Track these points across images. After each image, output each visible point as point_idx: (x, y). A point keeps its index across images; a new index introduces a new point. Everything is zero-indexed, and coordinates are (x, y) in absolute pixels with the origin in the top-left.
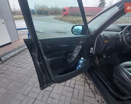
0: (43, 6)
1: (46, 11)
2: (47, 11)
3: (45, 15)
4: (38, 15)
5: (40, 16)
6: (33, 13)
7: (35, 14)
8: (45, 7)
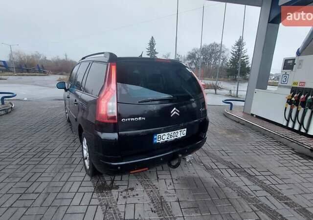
0: (32, 56)
1: (40, 66)
2: (42, 66)
3: (38, 74)
4: (19, 74)
5: (23, 75)
6: (4, 68)
7: (12, 71)
8: (39, 57)
